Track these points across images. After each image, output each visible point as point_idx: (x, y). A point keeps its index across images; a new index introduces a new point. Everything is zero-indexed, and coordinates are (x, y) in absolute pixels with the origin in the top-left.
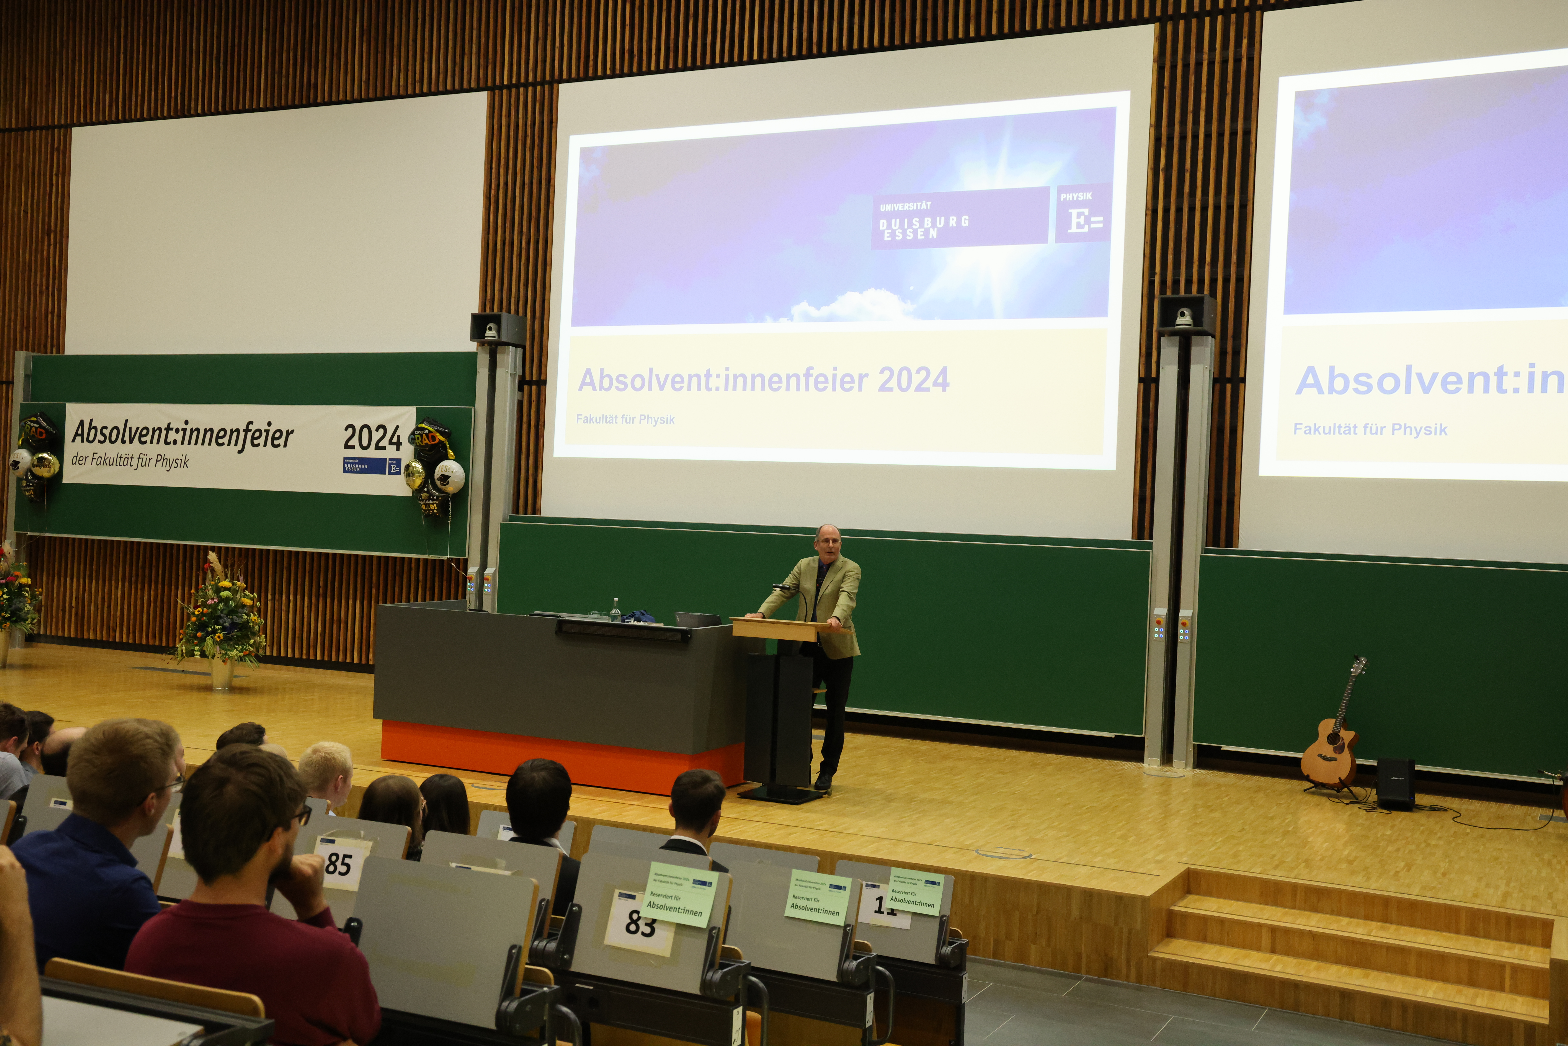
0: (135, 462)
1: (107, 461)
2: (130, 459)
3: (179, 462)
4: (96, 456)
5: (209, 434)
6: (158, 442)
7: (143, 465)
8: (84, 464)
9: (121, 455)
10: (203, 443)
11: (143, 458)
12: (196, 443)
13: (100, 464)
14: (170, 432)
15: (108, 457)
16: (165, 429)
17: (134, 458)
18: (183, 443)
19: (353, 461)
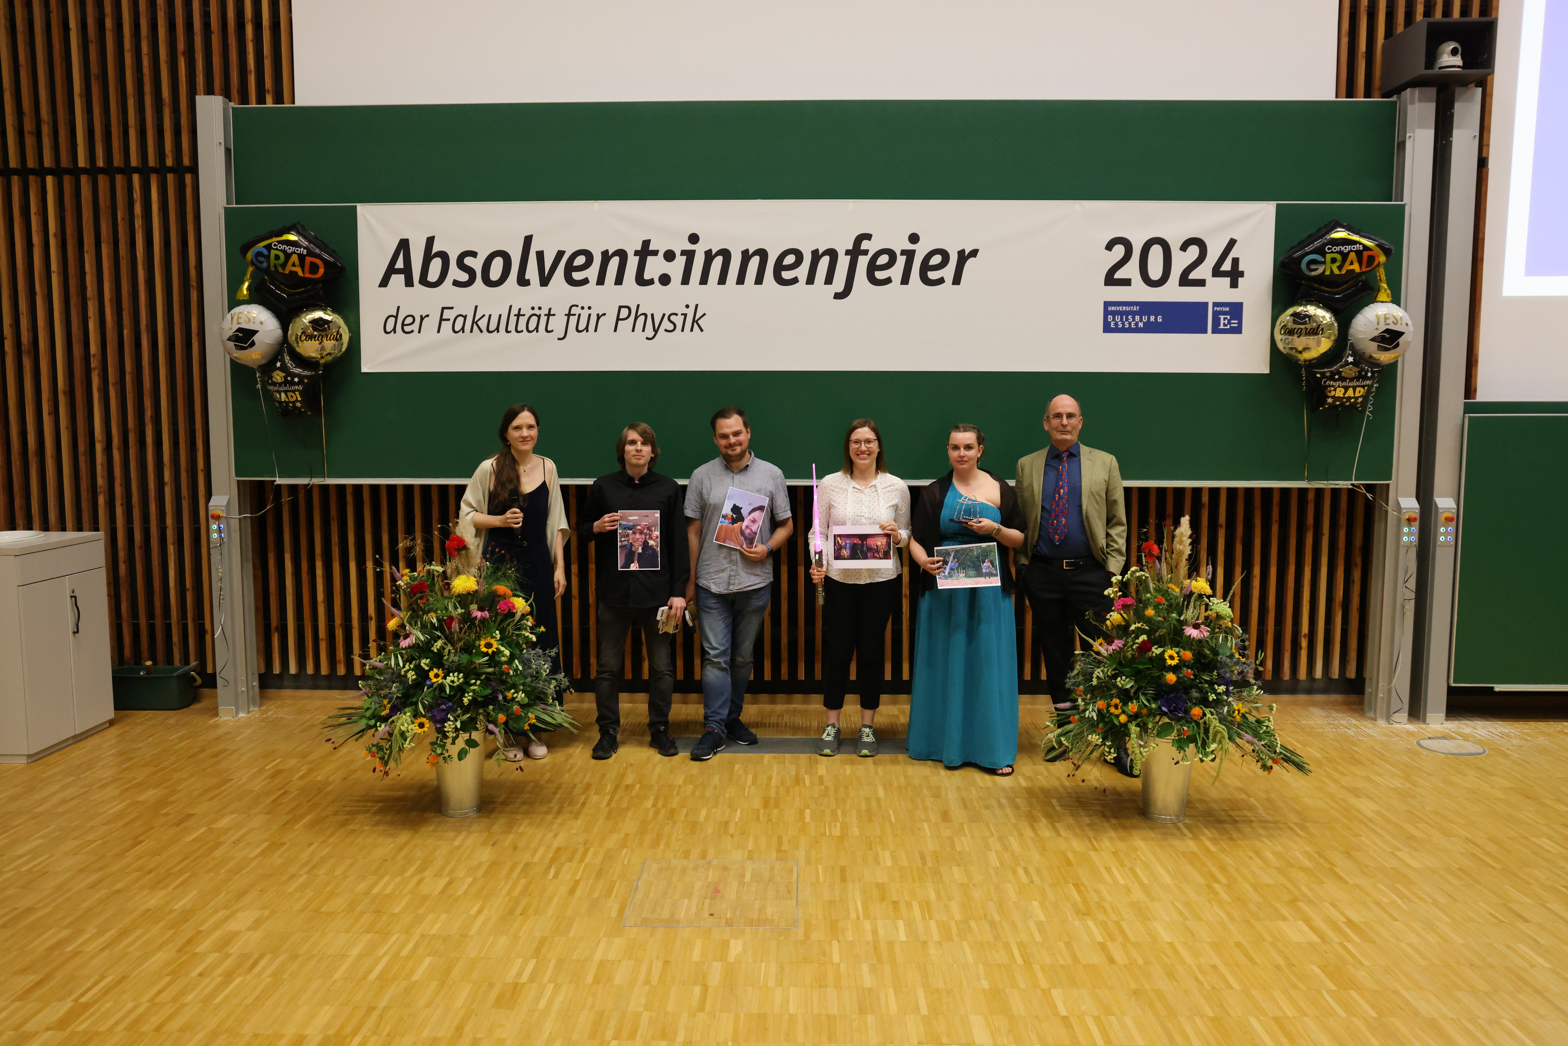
0: (558, 324)
1: (483, 324)
2: (543, 319)
3: (678, 320)
4: (447, 314)
5: (755, 262)
6: (619, 281)
7: (580, 328)
8: (419, 332)
9: (520, 310)
10: (741, 280)
11: (579, 315)
12: (722, 280)
13: (463, 329)
14: (650, 259)
15: (484, 316)
16: (636, 253)
17: (554, 315)
18: (686, 280)
19: (1128, 309)
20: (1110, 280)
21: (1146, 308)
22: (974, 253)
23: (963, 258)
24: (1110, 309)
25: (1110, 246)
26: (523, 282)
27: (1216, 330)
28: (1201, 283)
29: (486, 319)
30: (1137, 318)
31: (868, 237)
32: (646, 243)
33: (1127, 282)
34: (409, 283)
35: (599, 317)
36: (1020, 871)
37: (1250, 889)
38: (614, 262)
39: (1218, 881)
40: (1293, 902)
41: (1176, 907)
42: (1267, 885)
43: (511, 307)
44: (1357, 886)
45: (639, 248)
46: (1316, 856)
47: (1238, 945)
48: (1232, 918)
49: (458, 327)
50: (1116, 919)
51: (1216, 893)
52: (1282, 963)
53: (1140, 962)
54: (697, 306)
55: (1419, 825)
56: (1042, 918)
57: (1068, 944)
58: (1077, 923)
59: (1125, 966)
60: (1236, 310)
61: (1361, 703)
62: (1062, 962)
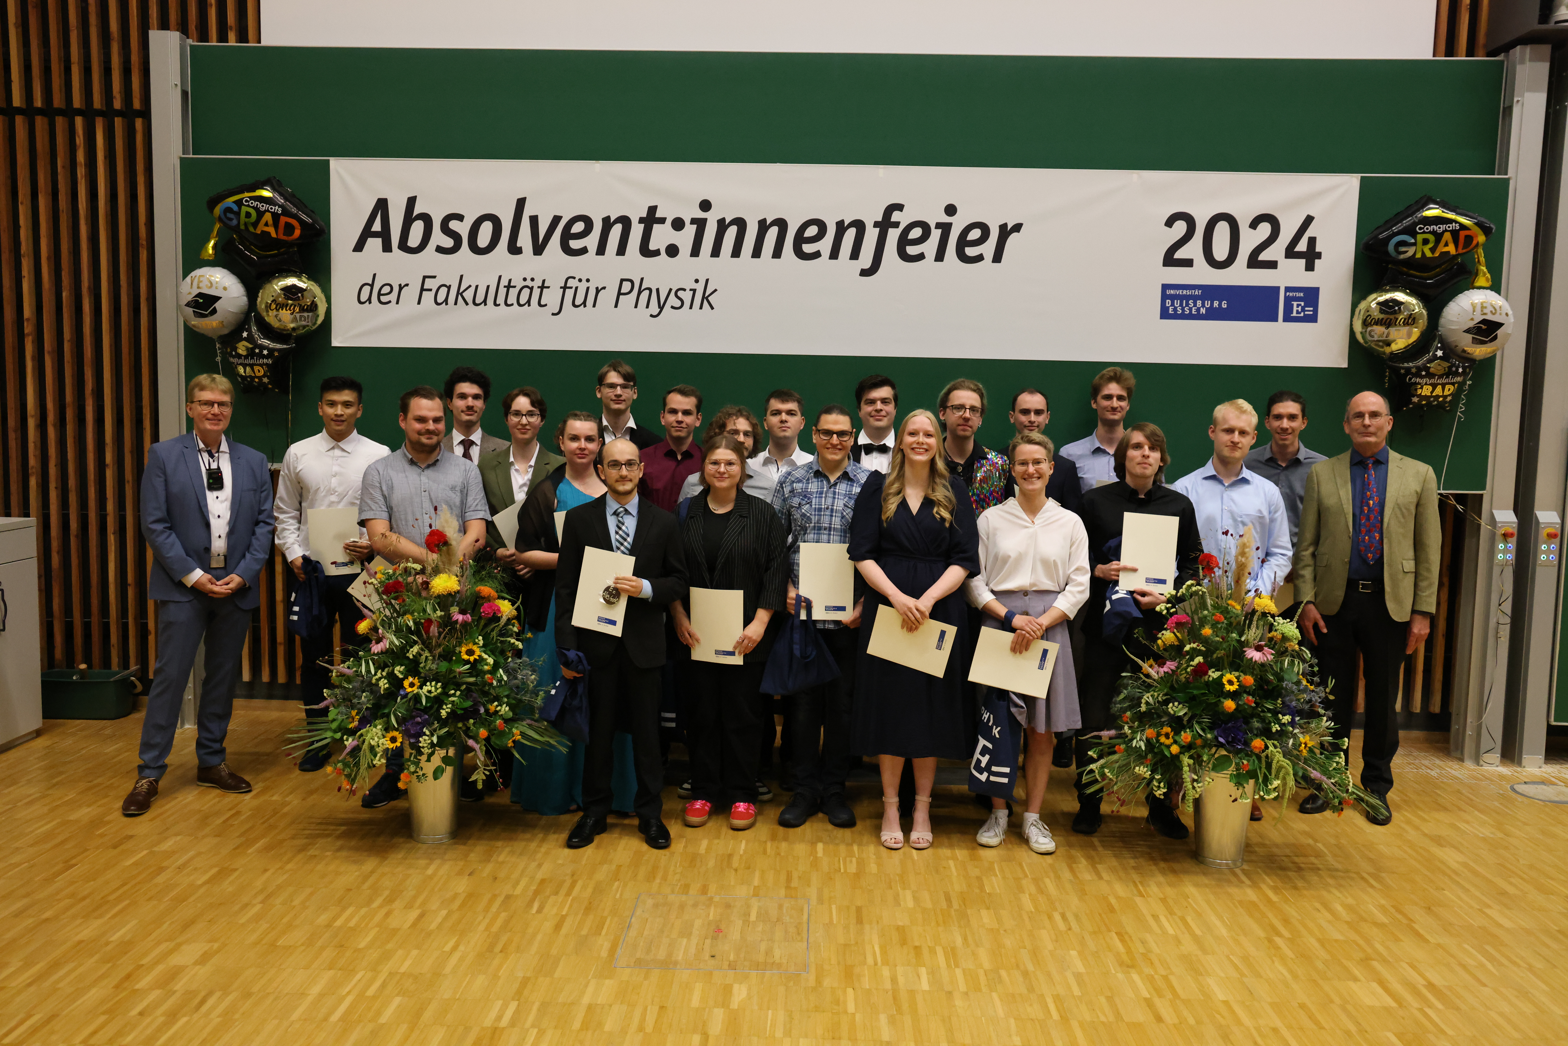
0: (552, 297)
1: (469, 295)
2: (536, 292)
3: (686, 296)
4: (429, 283)
5: (773, 233)
6: (621, 250)
7: (577, 303)
8: (397, 303)
9: (510, 281)
10: (757, 253)
11: (577, 288)
12: (736, 252)
13: (446, 301)
14: (656, 227)
15: (470, 286)
16: (641, 220)
17: (548, 287)
18: (695, 252)
19: (1189, 292)
20: (1169, 260)
21: (1210, 292)
22: (1017, 228)
23: (1005, 232)
24: (1168, 292)
25: (1170, 223)
26: (514, 249)
27: (1288, 318)
28: (1273, 265)
29: (472, 289)
30: (1199, 303)
31: (900, 207)
32: (652, 210)
33: (1188, 263)
34: (387, 248)
35: (598, 291)
36: (1057, 917)
37: (1316, 945)
38: (616, 231)
39: (1279, 934)
40: (1366, 961)
41: (1231, 961)
42: (1336, 941)
43: (500, 277)
44: (1439, 945)
45: (645, 215)
46: (1393, 910)
47: (1302, 1006)
48: (1295, 977)
49: (440, 299)
50: (1164, 973)
51: (1278, 948)
52: (1353, 1028)
53: (1192, 1021)
54: (707, 280)
55: (1512, 880)
56: (1081, 969)
57: (1110, 999)
58: (1120, 976)
59: (1174, 1025)
60: (1311, 296)
61: (1447, 741)
62: (1103, 1019)
